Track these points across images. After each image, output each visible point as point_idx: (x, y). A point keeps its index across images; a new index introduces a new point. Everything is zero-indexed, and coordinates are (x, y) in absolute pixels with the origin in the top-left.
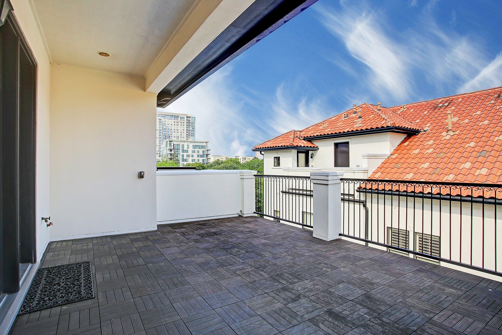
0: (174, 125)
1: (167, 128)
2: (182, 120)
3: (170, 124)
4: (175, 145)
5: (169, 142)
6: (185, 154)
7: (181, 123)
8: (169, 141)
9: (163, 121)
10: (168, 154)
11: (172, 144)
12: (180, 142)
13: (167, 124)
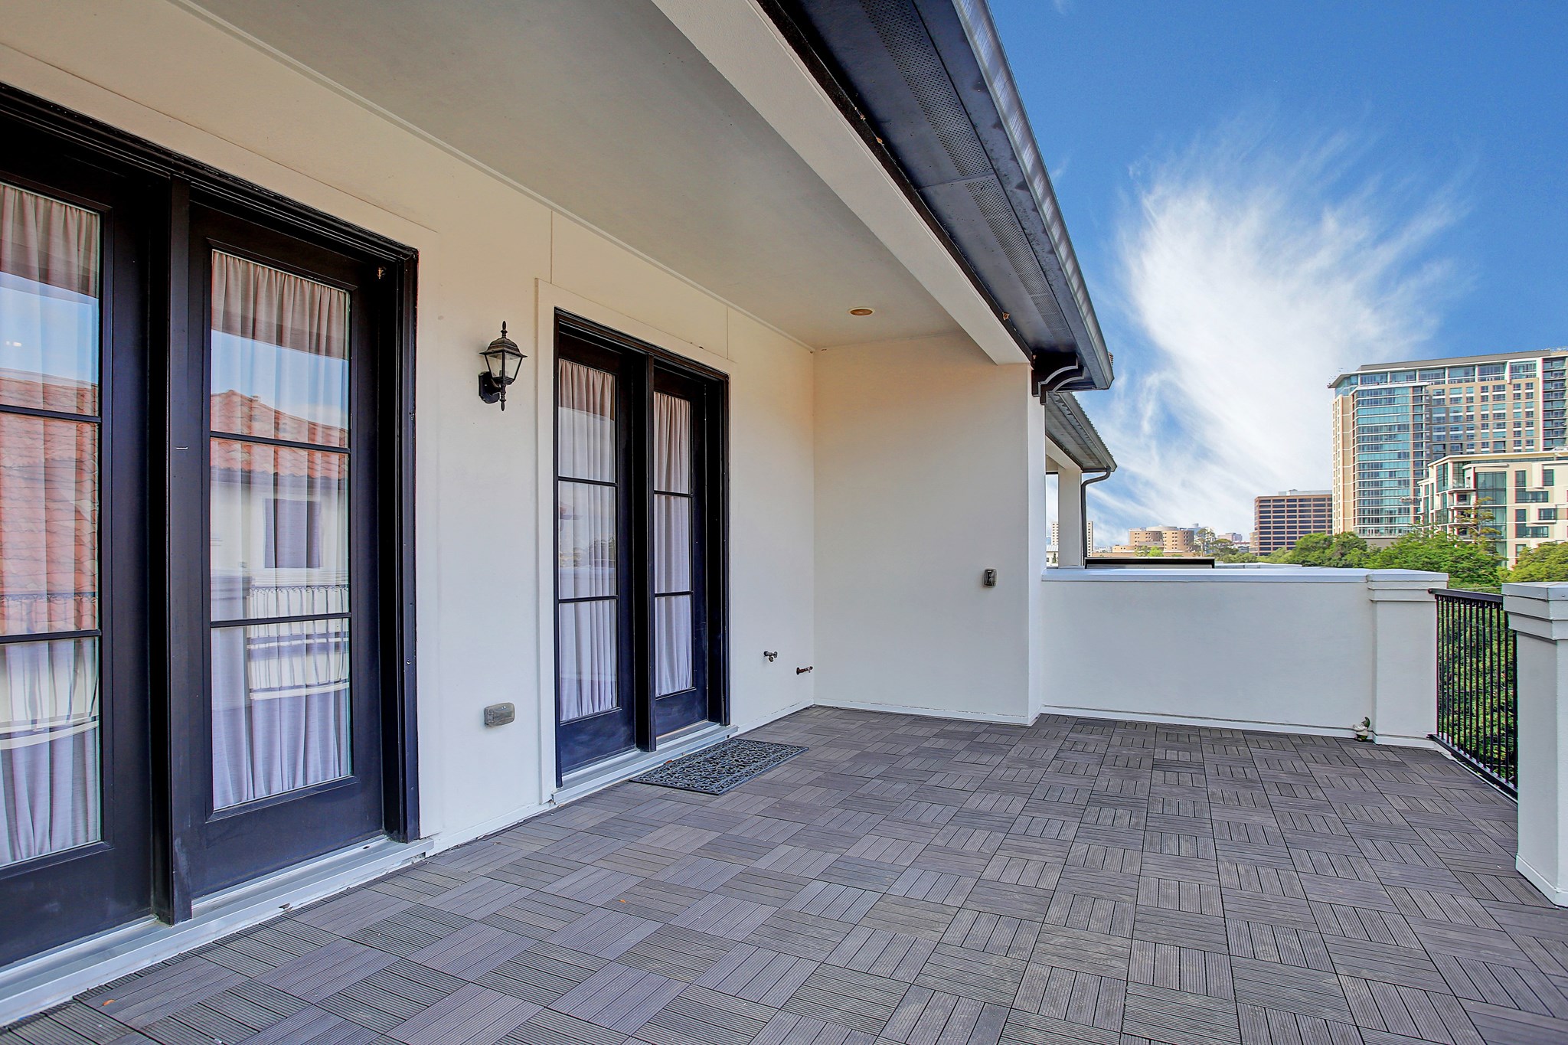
0: (1484, 399)
1: (1448, 415)
2: (1520, 376)
3: (1463, 401)
4: (1481, 479)
5: (1456, 465)
6: (1533, 510)
7: (1517, 387)
8: (1454, 463)
9: (1431, 393)
10: (1450, 512)
11: (1470, 474)
12: (1505, 464)
13: (1447, 402)
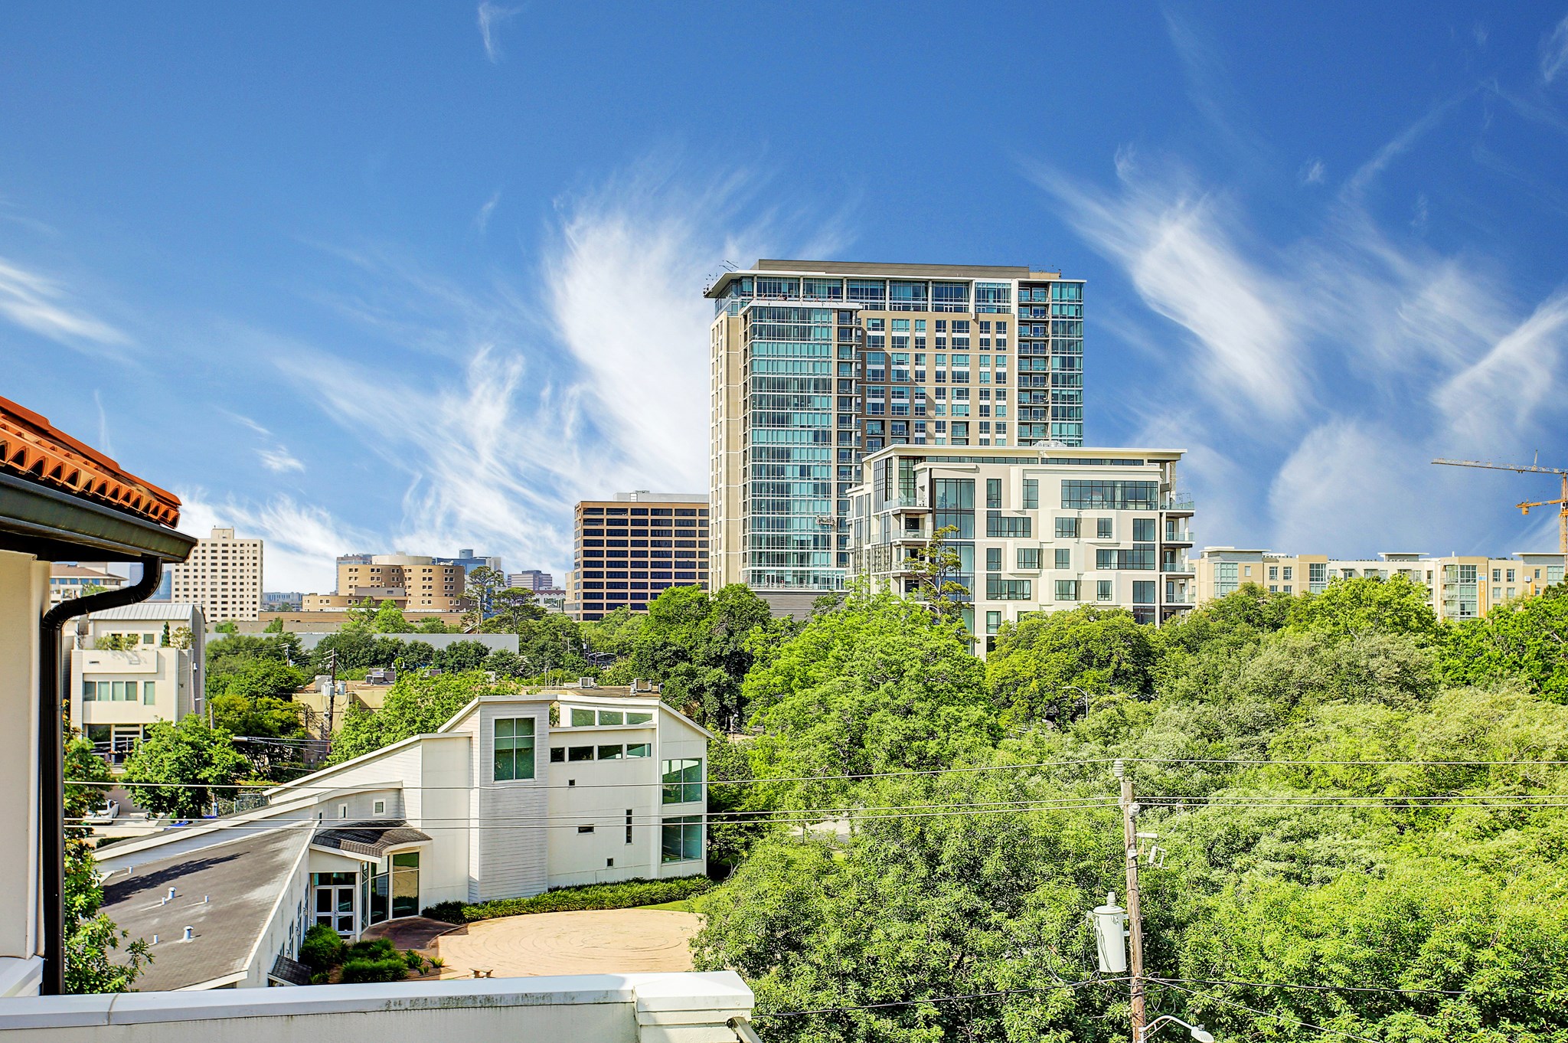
0: (940, 343)
1: (888, 367)
2: (990, 309)
3: (911, 343)
4: (940, 490)
5: (904, 462)
6: (1010, 546)
7: (985, 326)
8: (901, 458)
9: (864, 326)
10: (894, 549)
11: (923, 480)
12: (973, 466)
13: (888, 343)
